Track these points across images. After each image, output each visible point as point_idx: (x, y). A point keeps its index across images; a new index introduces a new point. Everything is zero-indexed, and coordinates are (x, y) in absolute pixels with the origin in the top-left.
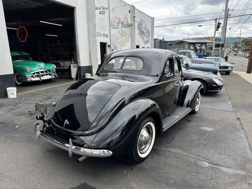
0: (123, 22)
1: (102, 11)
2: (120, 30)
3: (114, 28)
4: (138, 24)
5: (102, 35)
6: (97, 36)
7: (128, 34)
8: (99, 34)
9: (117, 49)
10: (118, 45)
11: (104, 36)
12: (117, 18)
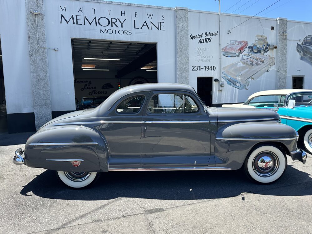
0: (256, 46)
1: (206, 39)
2: (245, 57)
3: (231, 57)
4: (300, 43)
5: (203, 68)
6: (193, 70)
7: (266, 62)
8: (196, 67)
9: (237, 84)
10: (239, 79)
11: (207, 69)
12: (237, 43)
